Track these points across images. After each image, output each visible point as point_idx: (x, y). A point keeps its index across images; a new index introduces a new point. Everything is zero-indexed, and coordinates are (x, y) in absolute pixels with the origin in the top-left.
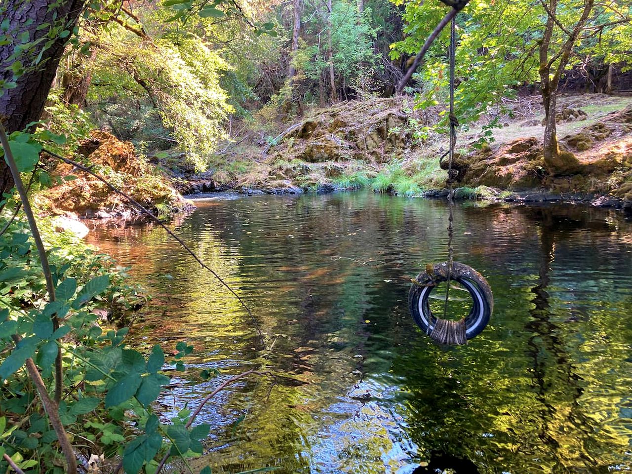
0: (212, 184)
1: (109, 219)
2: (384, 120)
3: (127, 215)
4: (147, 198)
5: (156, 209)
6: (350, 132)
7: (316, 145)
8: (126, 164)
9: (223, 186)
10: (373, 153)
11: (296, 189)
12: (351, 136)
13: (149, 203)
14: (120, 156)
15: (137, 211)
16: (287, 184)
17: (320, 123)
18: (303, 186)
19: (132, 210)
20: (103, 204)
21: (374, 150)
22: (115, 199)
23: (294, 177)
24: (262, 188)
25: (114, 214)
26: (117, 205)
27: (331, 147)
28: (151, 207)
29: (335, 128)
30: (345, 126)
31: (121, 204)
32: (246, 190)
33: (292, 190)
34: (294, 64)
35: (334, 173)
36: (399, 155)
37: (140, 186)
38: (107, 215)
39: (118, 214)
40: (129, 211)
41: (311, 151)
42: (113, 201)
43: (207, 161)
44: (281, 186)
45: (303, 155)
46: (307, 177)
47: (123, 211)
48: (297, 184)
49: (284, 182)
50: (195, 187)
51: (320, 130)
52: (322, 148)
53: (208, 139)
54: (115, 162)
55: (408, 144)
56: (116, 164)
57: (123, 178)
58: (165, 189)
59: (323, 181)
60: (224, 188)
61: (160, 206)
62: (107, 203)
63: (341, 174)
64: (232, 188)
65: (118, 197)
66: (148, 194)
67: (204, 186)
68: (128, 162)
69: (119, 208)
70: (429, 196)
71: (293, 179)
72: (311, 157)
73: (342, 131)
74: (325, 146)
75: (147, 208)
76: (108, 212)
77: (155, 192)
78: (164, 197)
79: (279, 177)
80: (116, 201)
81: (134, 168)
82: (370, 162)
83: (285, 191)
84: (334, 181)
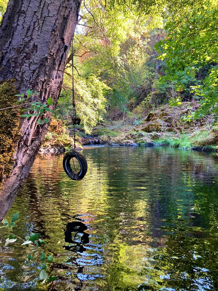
0: (99, 140)
1: (44, 152)
2: (185, 112)
3: (52, 151)
4: (62, 144)
5: (64, 149)
6: (169, 118)
7: (151, 124)
8: (56, 129)
9: (104, 142)
10: (179, 129)
11: (135, 144)
12: (169, 120)
13: (62, 146)
14: (54, 126)
15: (56, 149)
16: (130, 141)
17: (156, 114)
18: (138, 143)
19: (54, 149)
20: (42, 145)
21: (180, 127)
22: (48, 144)
23: (135, 138)
24: (119, 143)
25: (46, 150)
26: (48, 146)
27: (158, 125)
28: (63, 148)
29: (162, 117)
30: (167, 115)
31: (50, 146)
32: (111, 144)
33: (132, 145)
34: (153, 86)
35: (156, 137)
36: (192, 130)
37: (59, 139)
38: (44, 150)
39: (48, 150)
40: (53, 149)
41: (149, 127)
42: (47, 145)
43: (92, 130)
44: (128, 142)
45: (145, 129)
46: (142, 138)
47: (50, 149)
48: (136, 142)
49: (129, 141)
50: (91, 142)
51: (155, 117)
52: (154, 126)
53: (93, 120)
54: (51, 128)
55: (197, 125)
56: (52, 129)
57: (52, 135)
58: (70, 140)
59: (149, 141)
60: (104, 143)
61: (66, 148)
62: (44, 145)
63: (158, 138)
64: (107, 143)
65: (49, 143)
66: (63, 142)
67: (95, 142)
68: (57, 129)
69: (49, 147)
70: (194, 149)
71: (134, 140)
72: (149, 130)
73: (165, 118)
74: (155, 125)
75: (61, 148)
76: (44, 149)
77: (65, 141)
78: (69, 144)
79: (129, 139)
80: (48, 145)
81: (59, 131)
82: (176, 133)
83: (129, 145)
84: (154, 141)
